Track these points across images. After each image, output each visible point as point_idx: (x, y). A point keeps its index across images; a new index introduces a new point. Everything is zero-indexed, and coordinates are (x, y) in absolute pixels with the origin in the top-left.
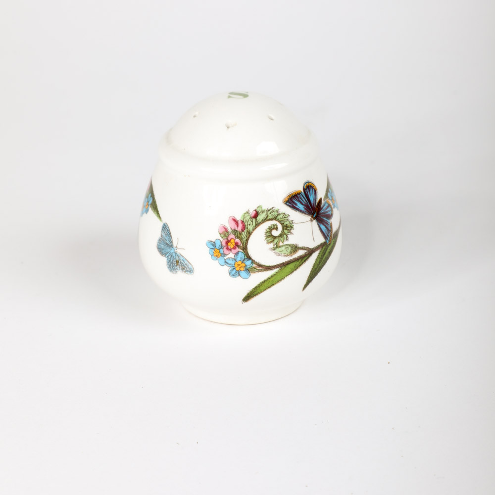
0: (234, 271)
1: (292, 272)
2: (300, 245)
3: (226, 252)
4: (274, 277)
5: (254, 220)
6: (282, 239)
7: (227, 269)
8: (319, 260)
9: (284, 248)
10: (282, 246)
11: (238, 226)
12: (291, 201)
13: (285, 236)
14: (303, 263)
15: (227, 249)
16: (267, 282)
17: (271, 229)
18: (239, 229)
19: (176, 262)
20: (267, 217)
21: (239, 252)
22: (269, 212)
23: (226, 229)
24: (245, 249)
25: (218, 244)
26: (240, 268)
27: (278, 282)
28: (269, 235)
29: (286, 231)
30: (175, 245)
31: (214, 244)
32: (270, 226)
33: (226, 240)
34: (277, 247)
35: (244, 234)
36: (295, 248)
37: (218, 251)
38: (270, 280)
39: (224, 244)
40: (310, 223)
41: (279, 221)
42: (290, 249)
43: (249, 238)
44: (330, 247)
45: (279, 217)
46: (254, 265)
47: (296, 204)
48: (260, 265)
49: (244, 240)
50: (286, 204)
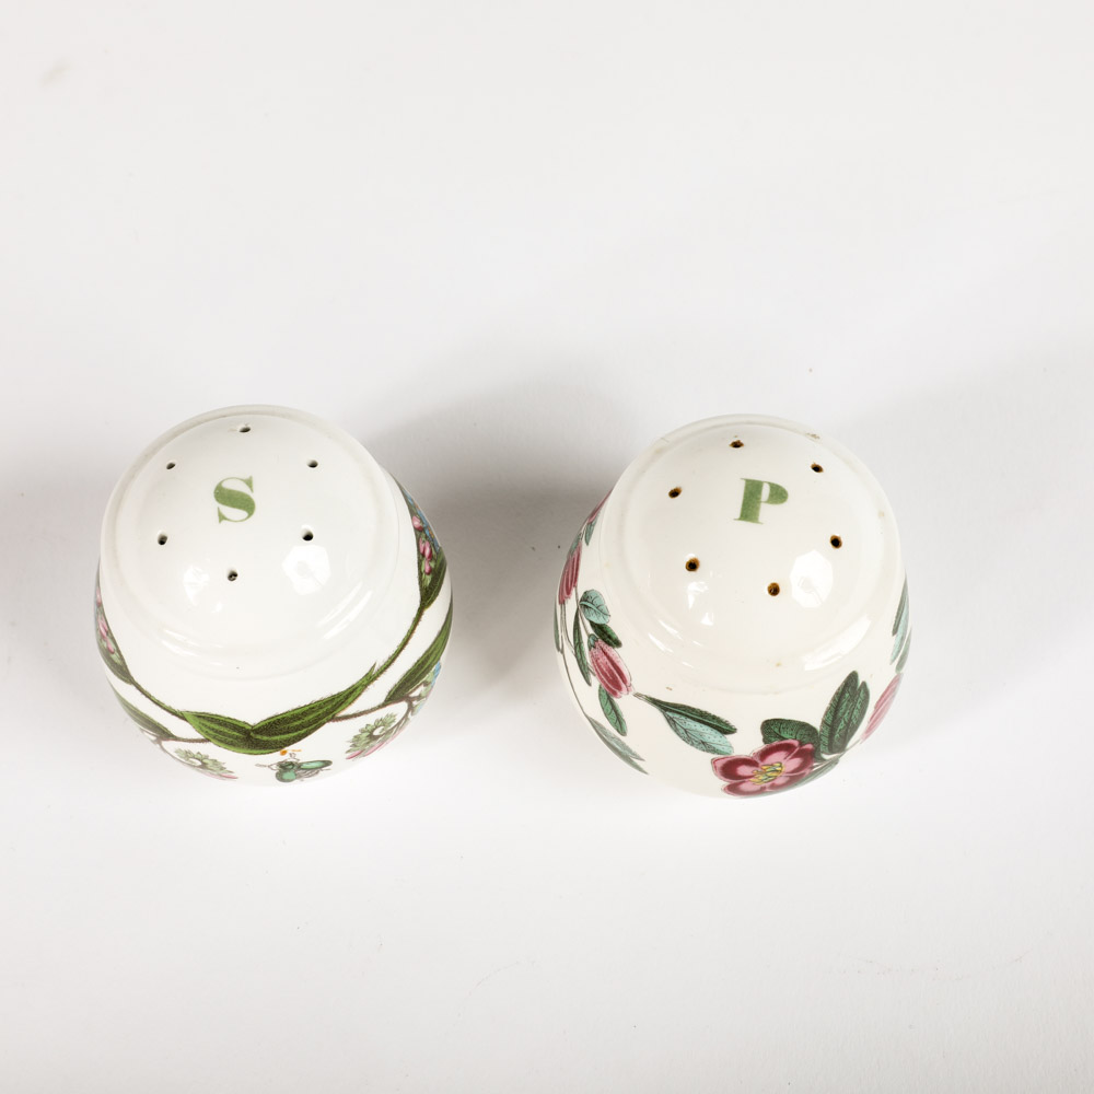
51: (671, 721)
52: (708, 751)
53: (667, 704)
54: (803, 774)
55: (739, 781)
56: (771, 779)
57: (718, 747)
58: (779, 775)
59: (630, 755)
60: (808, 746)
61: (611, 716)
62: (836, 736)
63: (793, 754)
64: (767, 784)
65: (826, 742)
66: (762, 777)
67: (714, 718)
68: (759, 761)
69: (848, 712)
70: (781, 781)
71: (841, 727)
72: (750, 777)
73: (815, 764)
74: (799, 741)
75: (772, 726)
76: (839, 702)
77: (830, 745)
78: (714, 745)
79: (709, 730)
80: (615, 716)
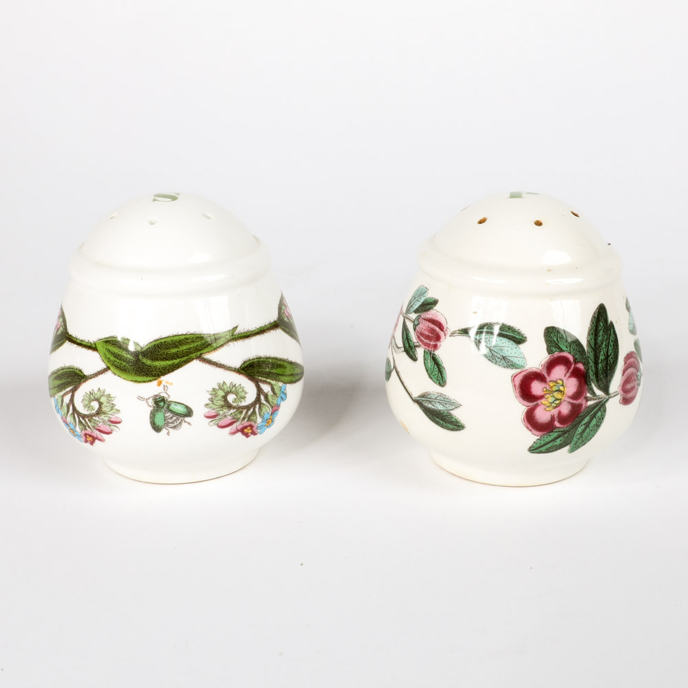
52: (508, 367)
53: (475, 328)
54: (580, 405)
55: (534, 403)
56: (557, 402)
57: (515, 361)
58: (563, 398)
59: (450, 408)
60: (580, 366)
61: (434, 373)
62: (600, 365)
63: (570, 371)
64: (555, 412)
65: (593, 368)
66: (551, 400)
67: (509, 329)
68: (546, 375)
69: (604, 343)
70: (565, 409)
71: (602, 357)
72: (542, 397)
73: (588, 395)
74: (573, 356)
75: (552, 335)
76: (597, 327)
77: (596, 374)
78: (511, 359)
79: (507, 342)
80: (437, 369)
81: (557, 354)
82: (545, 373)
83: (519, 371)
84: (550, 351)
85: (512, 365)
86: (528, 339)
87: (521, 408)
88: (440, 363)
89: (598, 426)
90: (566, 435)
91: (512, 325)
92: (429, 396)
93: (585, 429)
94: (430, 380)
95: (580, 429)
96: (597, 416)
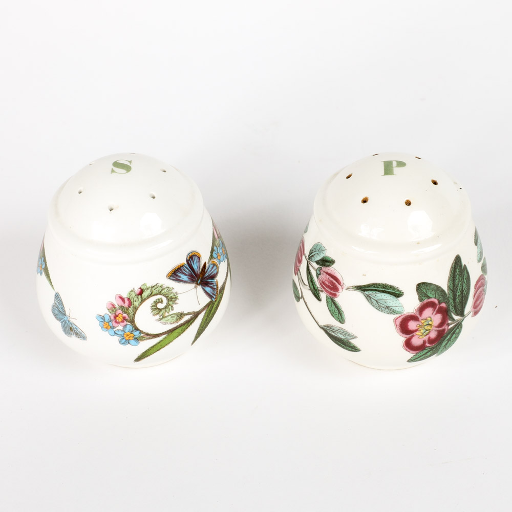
0: (124, 340)
1: (180, 335)
2: (186, 312)
3: (115, 325)
4: (162, 342)
5: (139, 297)
6: (167, 310)
7: (117, 338)
8: (205, 318)
9: (170, 317)
10: (168, 316)
11: (124, 302)
12: (175, 274)
13: (170, 307)
14: (189, 326)
15: (116, 322)
16: (156, 347)
17: (156, 303)
18: (126, 305)
19: (70, 328)
20: (152, 293)
21: (127, 324)
22: (154, 288)
23: (113, 306)
24: (132, 322)
25: (107, 318)
26: (129, 337)
27: (166, 345)
28: (155, 309)
29: (171, 303)
30: (67, 314)
31: (103, 318)
32: (155, 300)
33: (114, 315)
34: (163, 318)
35: (131, 310)
36: (181, 315)
37: (108, 324)
38: (158, 345)
39: (112, 318)
40: (194, 290)
41: (164, 295)
42: (176, 317)
43: (135, 312)
44: (216, 303)
45: (163, 291)
46: (142, 335)
47: (180, 277)
48: (147, 334)
49: (131, 314)
50: (170, 278)
51: (368, 298)
52: (391, 313)
53: (365, 286)
54: (444, 330)
55: (411, 335)
56: (428, 332)
57: (396, 309)
58: (431, 329)
59: (349, 338)
60: (443, 305)
61: (335, 314)
62: (457, 300)
63: (436, 310)
64: (426, 338)
65: (453, 303)
66: (423, 331)
67: (390, 287)
68: (419, 316)
69: (460, 283)
70: (433, 335)
71: (458, 294)
72: (416, 331)
73: (450, 322)
74: (438, 300)
75: (422, 288)
76: (454, 274)
77: (455, 307)
78: (393, 308)
79: (389, 297)
80: (337, 311)
81: (426, 301)
82: (418, 315)
83: (399, 315)
84: (421, 300)
85: (394, 312)
86: (404, 294)
87: (401, 339)
88: (340, 307)
89: (457, 337)
90: (434, 350)
91: (392, 285)
92: (333, 328)
93: (448, 342)
94: (332, 317)
95: (444, 344)
96: (456, 333)
